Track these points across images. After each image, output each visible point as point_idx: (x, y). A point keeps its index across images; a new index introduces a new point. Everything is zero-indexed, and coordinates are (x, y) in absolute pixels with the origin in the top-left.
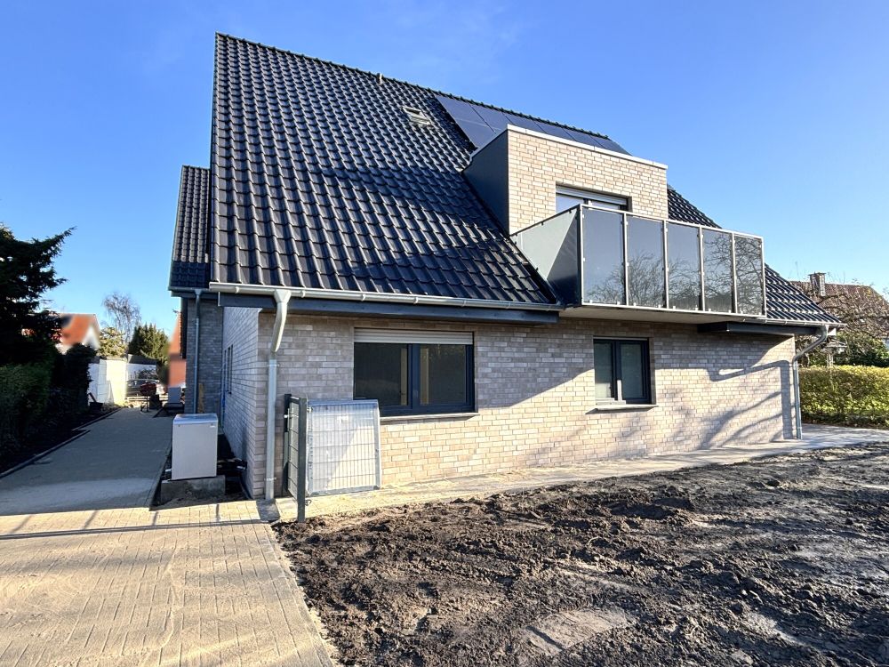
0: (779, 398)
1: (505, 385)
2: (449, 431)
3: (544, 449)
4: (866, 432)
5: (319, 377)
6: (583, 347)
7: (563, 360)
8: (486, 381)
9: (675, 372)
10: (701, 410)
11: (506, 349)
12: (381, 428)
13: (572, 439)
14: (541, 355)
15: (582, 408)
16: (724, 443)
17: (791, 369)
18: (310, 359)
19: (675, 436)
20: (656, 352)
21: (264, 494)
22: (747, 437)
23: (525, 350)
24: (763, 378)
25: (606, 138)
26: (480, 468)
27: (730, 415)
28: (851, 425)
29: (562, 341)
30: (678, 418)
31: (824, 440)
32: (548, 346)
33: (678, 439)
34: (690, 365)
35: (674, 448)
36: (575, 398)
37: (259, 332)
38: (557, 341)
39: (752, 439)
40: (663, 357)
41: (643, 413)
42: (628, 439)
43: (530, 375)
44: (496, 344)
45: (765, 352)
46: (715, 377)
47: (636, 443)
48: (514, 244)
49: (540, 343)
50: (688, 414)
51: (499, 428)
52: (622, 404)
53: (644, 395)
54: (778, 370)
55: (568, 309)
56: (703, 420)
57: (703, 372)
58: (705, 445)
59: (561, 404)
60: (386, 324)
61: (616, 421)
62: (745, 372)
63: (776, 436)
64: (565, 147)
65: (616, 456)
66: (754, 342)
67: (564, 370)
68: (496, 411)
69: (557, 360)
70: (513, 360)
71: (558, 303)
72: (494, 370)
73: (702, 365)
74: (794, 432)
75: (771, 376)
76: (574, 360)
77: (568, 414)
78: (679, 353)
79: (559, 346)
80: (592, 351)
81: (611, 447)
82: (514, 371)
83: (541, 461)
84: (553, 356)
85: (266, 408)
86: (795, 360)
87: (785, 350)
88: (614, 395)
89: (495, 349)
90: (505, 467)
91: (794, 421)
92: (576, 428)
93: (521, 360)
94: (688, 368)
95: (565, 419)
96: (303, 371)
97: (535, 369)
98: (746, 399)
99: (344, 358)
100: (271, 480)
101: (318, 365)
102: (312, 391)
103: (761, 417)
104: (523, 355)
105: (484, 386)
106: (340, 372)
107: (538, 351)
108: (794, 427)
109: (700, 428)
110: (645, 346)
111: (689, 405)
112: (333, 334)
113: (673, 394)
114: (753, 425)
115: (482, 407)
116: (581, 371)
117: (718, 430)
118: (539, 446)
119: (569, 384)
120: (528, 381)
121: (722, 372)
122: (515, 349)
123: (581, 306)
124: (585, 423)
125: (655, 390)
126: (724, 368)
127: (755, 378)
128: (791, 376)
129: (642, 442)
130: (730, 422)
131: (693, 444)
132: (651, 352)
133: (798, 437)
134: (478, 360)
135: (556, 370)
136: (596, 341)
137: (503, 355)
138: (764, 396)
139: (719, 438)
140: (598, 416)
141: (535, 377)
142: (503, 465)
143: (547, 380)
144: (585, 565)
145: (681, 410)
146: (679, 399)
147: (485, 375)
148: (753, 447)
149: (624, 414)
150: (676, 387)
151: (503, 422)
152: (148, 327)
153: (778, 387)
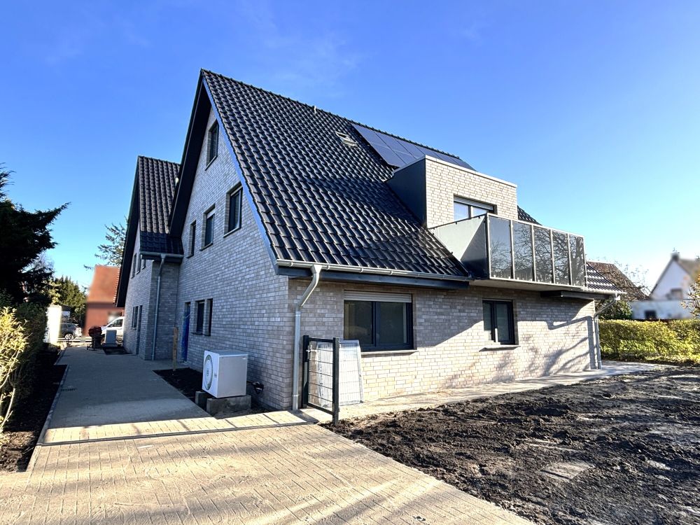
0: (587, 341)
1: (432, 331)
2: (400, 362)
3: (455, 376)
4: (636, 365)
5: (323, 324)
6: (476, 305)
7: (465, 314)
8: (422, 328)
9: (529, 323)
10: (544, 350)
11: (433, 306)
12: (361, 360)
13: (472, 368)
14: (453, 310)
15: (477, 347)
16: (558, 372)
17: (593, 322)
18: (318, 311)
19: (530, 367)
20: (518, 309)
21: (292, 406)
22: (570, 368)
23: (444, 307)
24: (578, 328)
25: (458, 158)
26: (419, 388)
27: (560, 353)
28: (623, 360)
29: (465, 301)
30: (531, 354)
31: (616, 370)
32: (456, 304)
33: (532, 369)
34: (537, 319)
35: (530, 375)
36: (473, 341)
37: (289, 292)
38: (462, 301)
39: (573, 369)
40: (522, 313)
41: (512, 351)
42: (504, 369)
43: (447, 324)
44: (427, 303)
45: (578, 311)
46: (551, 327)
47: (508, 371)
48: (432, 235)
49: (452, 303)
50: (536, 352)
51: (429, 360)
52: (498, 345)
53: (510, 339)
54: (586, 322)
55: (476, 281)
56: (545, 356)
57: (544, 324)
58: (546, 373)
59: (465, 344)
60: (362, 287)
61: (497, 356)
62: (568, 324)
63: (586, 367)
64: (458, 171)
65: (498, 380)
66: (573, 304)
67: (466, 321)
68: (427, 349)
69: (462, 314)
70: (437, 314)
71: (470, 276)
72: (426, 321)
73: (544, 319)
74: (597, 365)
75: (582, 327)
76: (472, 314)
77: (469, 351)
78: (530, 310)
79: (463, 304)
80: (482, 308)
81: (494, 374)
82: (437, 321)
83: (454, 384)
84: (460, 311)
85: (294, 345)
86: (596, 316)
87: (588, 310)
88: (493, 338)
89: (426, 306)
90: (434, 388)
91: (596, 356)
92: (474, 361)
93: (441, 314)
94: (536, 320)
95: (467, 355)
96: (314, 320)
97: (449, 320)
98: (569, 343)
99: (338, 310)
100: (296, 396)
101: (323, 316)
102: (319, 334)
103: (578, 354)
104: (442, 310)
105: (420, 331)
106: (336, 320)
107: (451, 308)
108: (596, 361)
109: (543, 361)
110: (510, 306)
111: (536, 346)
112: (331, 294)
113: (527, 339)
114: (574, 360)
115: (420, 346)
116: (476, 321)
117: (553, 363)
118: (452, 374)
119: (469, 330)
120: (445, 328)
121: (556, 324)
122: (437, 306)
123: (489, 279)
124: (478, 357)
125: (517, 335)
126: (556, 321)
127: (573, 327)
128: (594, 326)
129: (511, 371)
130: (560, 357)
131: (539, 372)
132: (514, 310)
133: (599, 368)
134: (416, 313)
135: (462, 321)
136: (484, 301)
137: (431, 310)
138: (579, 340)
139: (554, 368)
140: (486, 353)
141: (450, 326)
142: (432, 387)
143: (456, 328)
144: (541, 441)
145: (532, 349)
146: (531, 342)
147: (421, 324)
148: (576, 374)
149: (500, 352)
150: (530, 333)
151: (431, 357)
152: (64, 279)
153: (586, 334)
